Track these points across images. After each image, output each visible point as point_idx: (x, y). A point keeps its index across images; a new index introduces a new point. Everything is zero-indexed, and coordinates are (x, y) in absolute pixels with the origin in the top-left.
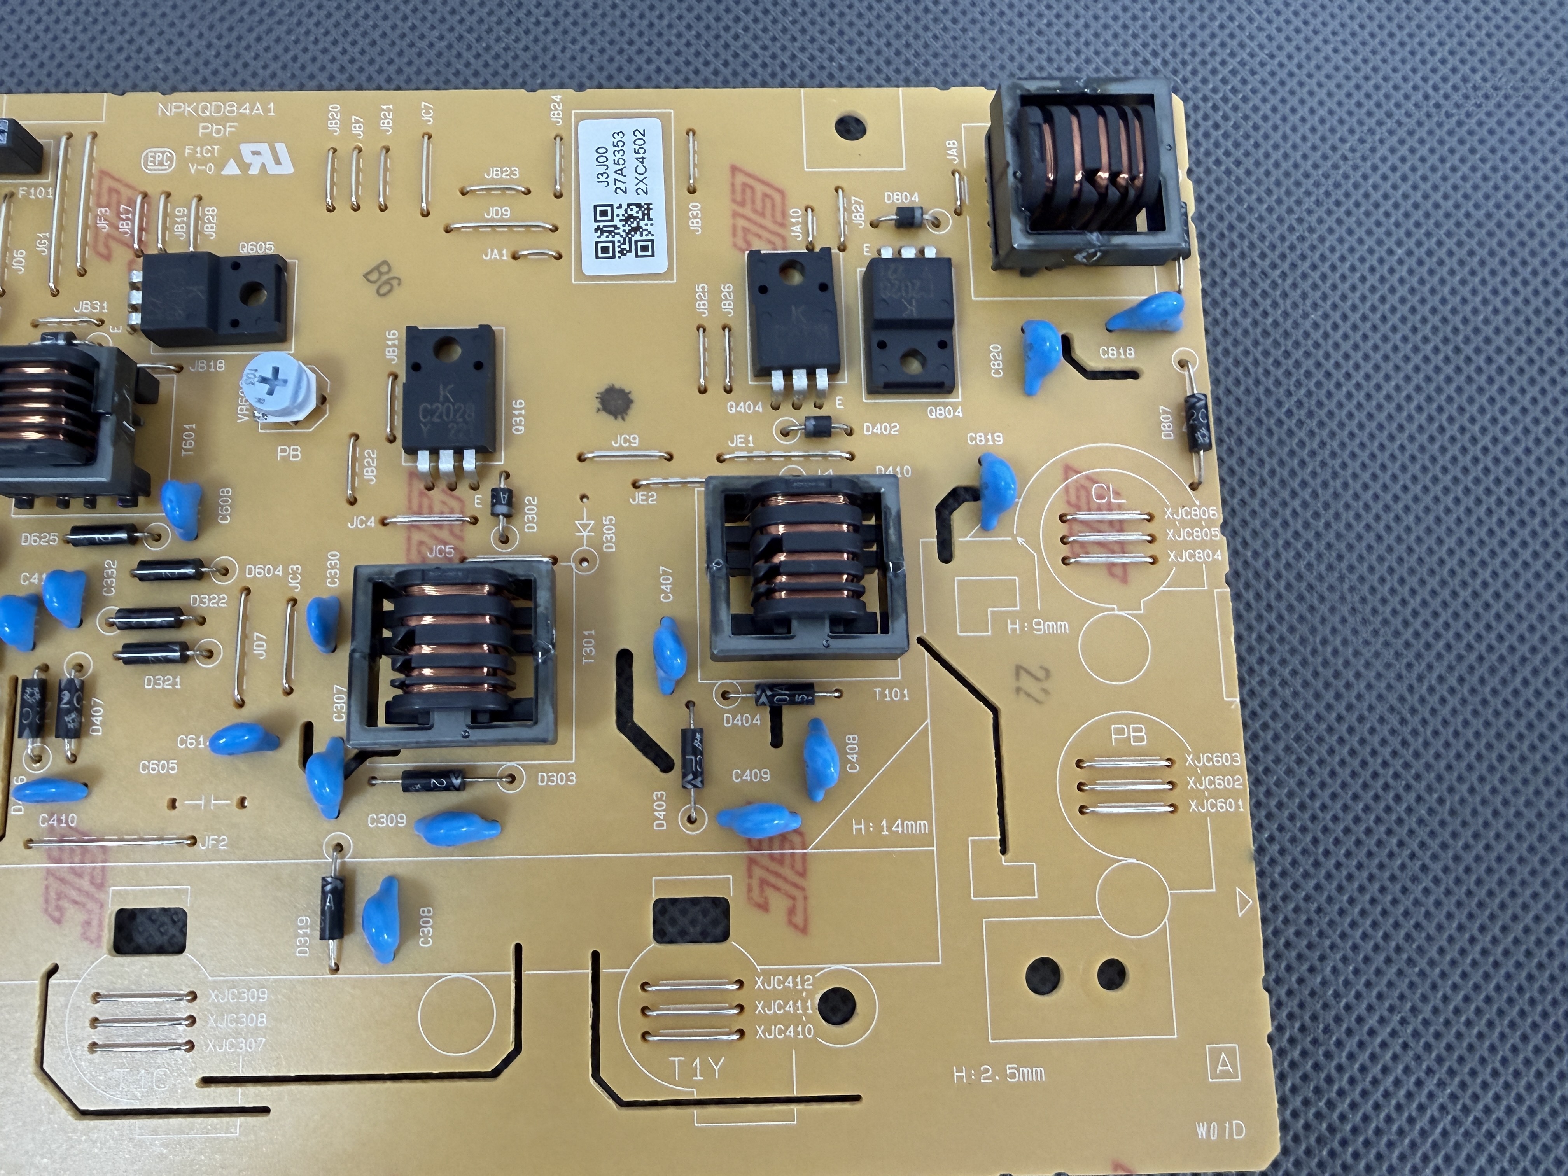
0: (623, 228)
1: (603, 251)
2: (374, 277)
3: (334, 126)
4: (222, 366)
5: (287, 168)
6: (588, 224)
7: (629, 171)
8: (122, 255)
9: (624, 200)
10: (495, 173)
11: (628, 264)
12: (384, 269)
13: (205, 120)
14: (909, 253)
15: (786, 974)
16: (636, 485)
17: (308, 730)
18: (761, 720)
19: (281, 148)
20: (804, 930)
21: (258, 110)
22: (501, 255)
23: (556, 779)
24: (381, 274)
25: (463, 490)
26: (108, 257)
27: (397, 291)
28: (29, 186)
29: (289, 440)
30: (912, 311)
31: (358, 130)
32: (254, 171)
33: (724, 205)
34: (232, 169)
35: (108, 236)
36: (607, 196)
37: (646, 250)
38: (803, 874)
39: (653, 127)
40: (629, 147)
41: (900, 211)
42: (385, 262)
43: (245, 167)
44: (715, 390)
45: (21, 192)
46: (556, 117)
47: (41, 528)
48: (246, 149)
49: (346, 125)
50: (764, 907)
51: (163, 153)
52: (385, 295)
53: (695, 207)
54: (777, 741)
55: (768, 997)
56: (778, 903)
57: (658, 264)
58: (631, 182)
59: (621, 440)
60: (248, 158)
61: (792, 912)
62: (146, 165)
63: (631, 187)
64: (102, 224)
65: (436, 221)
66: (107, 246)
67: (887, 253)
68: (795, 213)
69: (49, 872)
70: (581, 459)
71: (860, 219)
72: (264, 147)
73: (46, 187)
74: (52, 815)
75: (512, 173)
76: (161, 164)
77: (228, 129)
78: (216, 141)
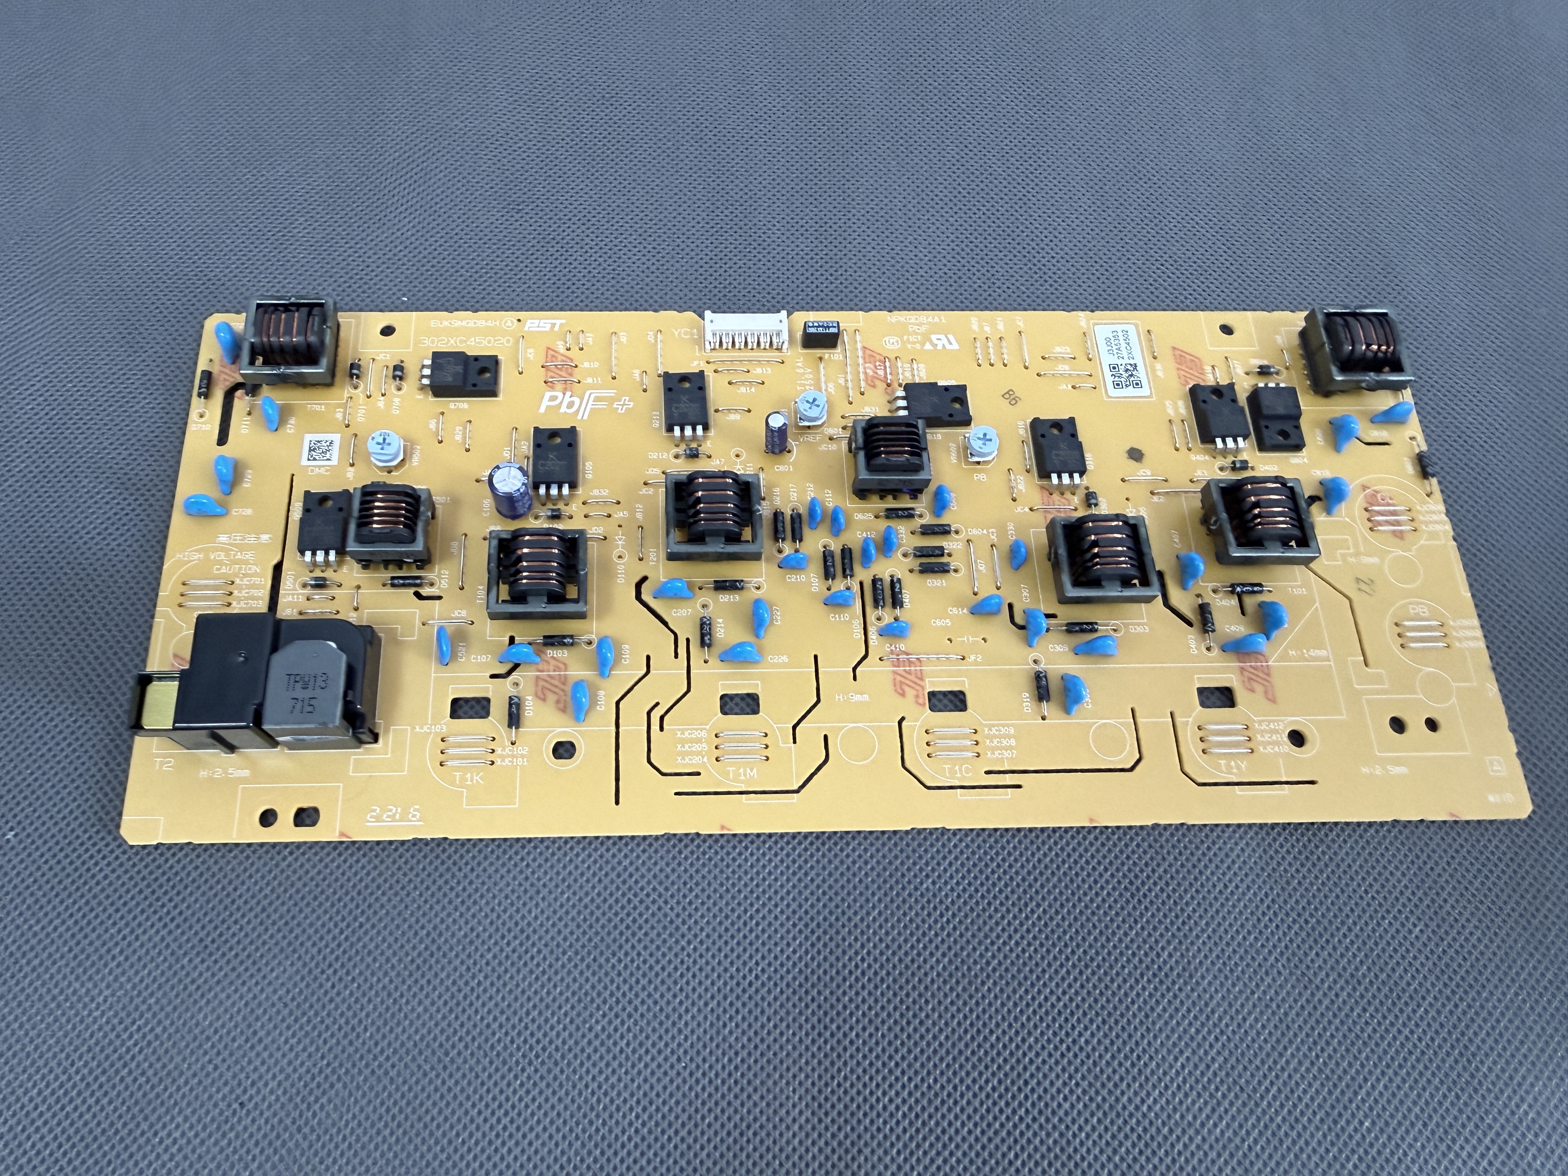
0: (1125, 375)
1: (1117, 385)
2: (1007, 396)
3: (975, 327)
4: (939, 437)
5: (955, 346)
6: (1108, 373)
7: (1123, 348)
8: (881, 386)
9: (1124, 362)
10: (1058, 349)
11: (1130, 391)
12: (1011, 393)
13: (911, 324)
14: (1272, 385)
15: (1270, 722)
16: (1152, 493)
17: (1010, 606)
18: (1234, 601)
19: (951, 337)
20: (1273, 701)
21: (937, 320)
22: (1068, 387)
23: (1139, 629)
24: (1010, 395)
25: (1068, 495)
26: (874, 386)
27: (1019, 402)
28: (832, 353)
29: (979, 472)
30: (1281, 411)
31: (987, 329)
32: (940, 347)
33: (1172, 365)
34: (928, 347)
35: (871, 377)
36: (1115, 361)
37: (1138, 385)
38: (1268, 675)
39: (1131, 329)
40: (1121, 338)
41: (1261, 367)
42: (1011, 390)
43: (934, 345)
44: (1184, 450)
45: (830, 357)
46: (1083, 323)
47: (863, 511)
48: (934, 337)
49: (981, 327)
50: (1252, 691)
51: (893, 339)
52: (1015, 405)
53: (1158, 366)
54: (1243, 613)
55: (1262, 732)
56: (1259, 688)
57: (1145, 391)
58: (1125, 353)
59: (1141, 473)
60: (936, 342)
61: (1266, 692)
62: (886, 346)
63: (1125, 355)
64: (869, 372)
65: (1032, 372)
66: (873, 382)
67: (1261, 385)
68: (1208, 369)
69: (894, 672)
70: (1123, 480)
71: (1240, 371)
72: (942, 337)
73: (841, 354)
74: (891, 645)
75: (1065, 350)
76: (892, 344)
77: (923, 328)
78: (918, 334)
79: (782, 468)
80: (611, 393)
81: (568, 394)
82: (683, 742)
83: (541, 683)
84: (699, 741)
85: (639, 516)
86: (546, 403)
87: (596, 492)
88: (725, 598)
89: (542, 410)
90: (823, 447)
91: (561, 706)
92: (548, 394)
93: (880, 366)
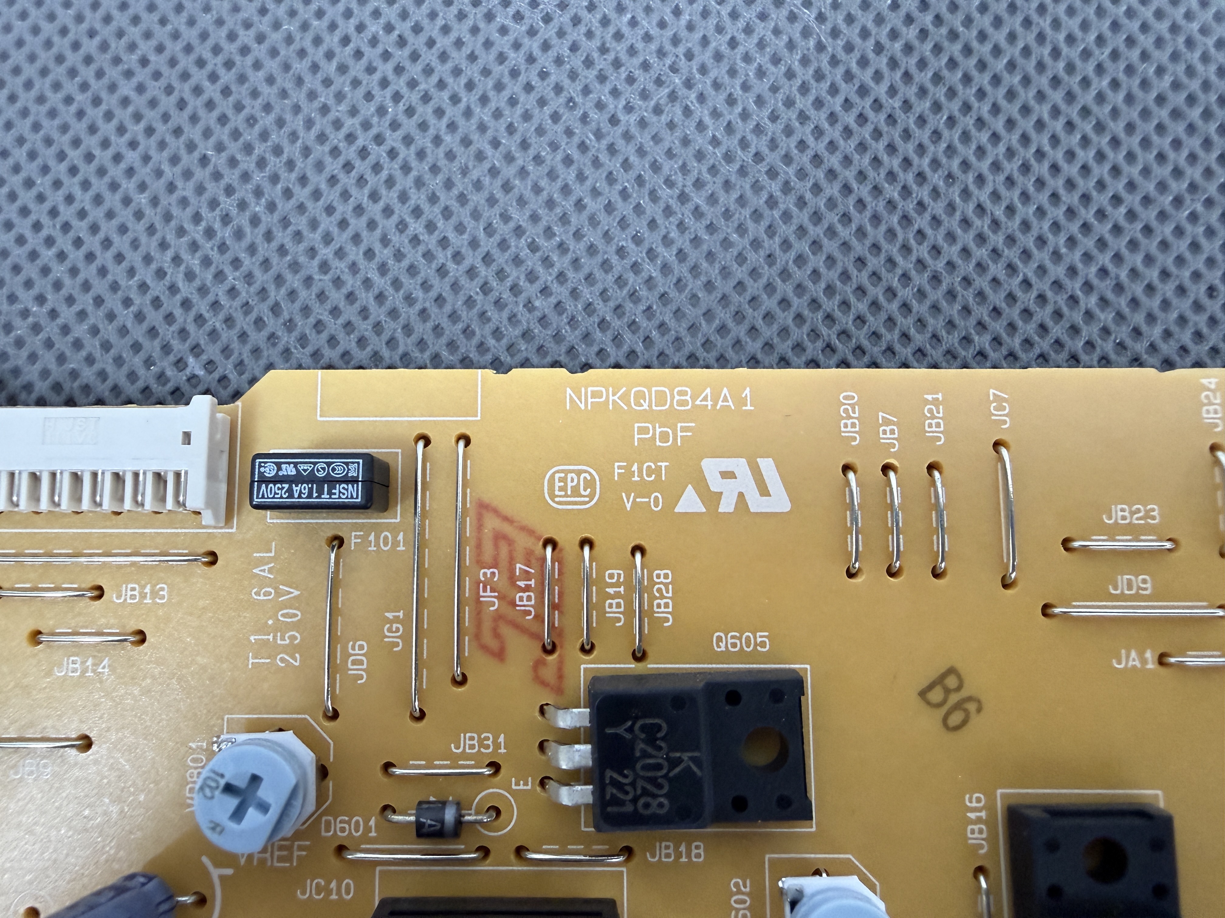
2: (936, 695)
3: (850, 430)
4: (699, 853)
5: (779, 501)
10: (1119, 515)
12: (952, 682)
13: (642, 416)
19: (767, 465)
21: (728, 401)
22: (1144, 661)
24: (947, 691)
26: (500, 655)
27: (975, 721)
28: (368, 530)
31: (889, 433)
32: (727, 506)
34: (690, 502)
42: (951, 671)
43: (711, 499)
46: (1212, 416)
48: (711, 468)
51: (579, 473)
52: (957, 728)
60: (715, 484)
62: (553, 496)
64: (488, 596)
66: (497, 635)
72: (740, 466)
73: (395, 531)
75: (1147, 516)
76: (576, 491)
77: (680, 432)
78: (659, 455)
90: (312, 891)
93: (527, 576)
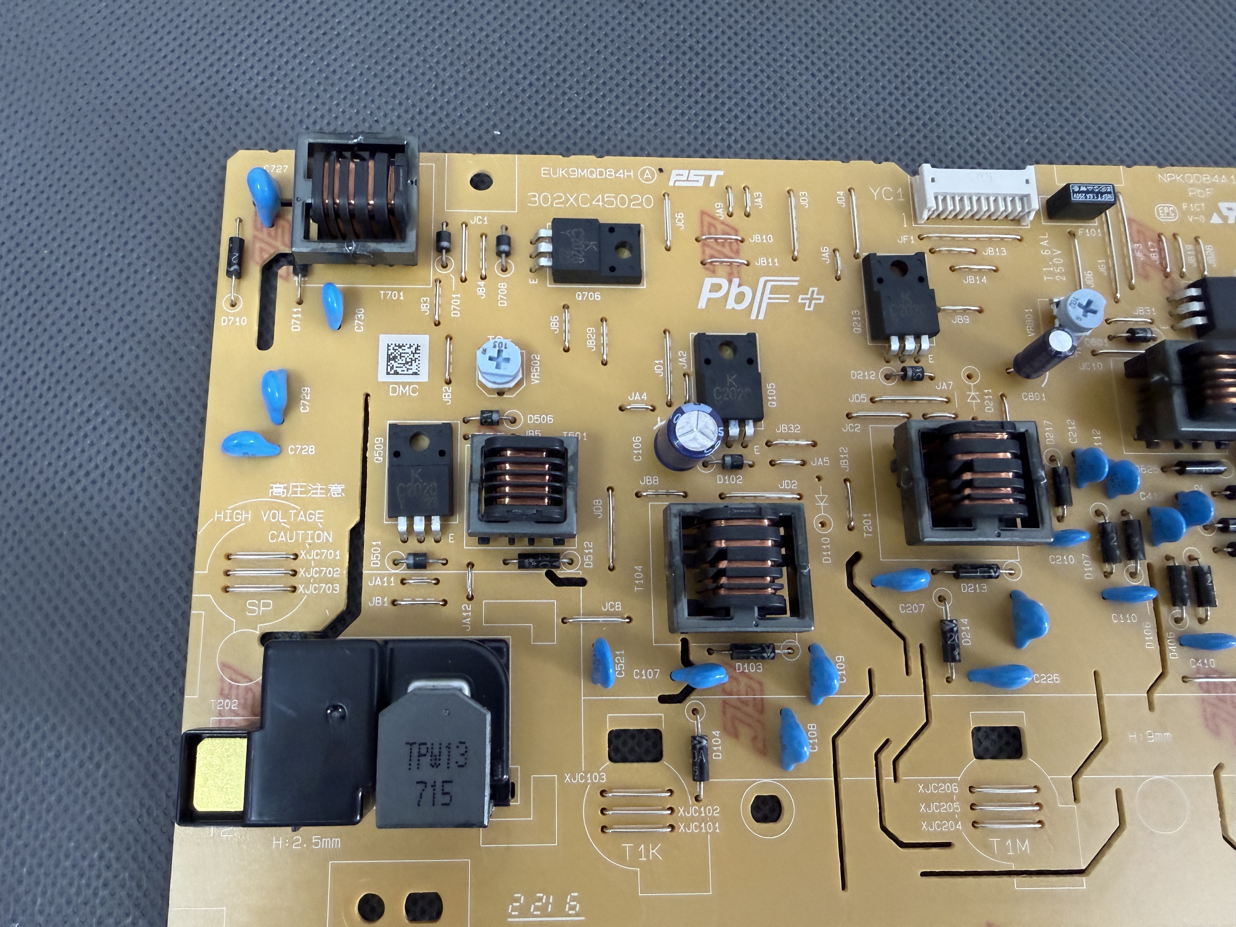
8: (1157, 277)
13: (1192, 185)
21: (1223, 180)
26: (1146, 277)
28: (1085, 228)
32: (1231, 221)
34: (1216, 219)
35: (1144, 263)
43: (1225, 218)
45: (1080, 232)
47: (1147, 461)
48: (1223, 206)
51: (1168, 207)
60: (1225, 212)
62: (1159, 216)
64: (1139, 254)
66: (1145, 270)
69: (1203, 700)
72: (1233, 205)
73: (1096, 228)
74: (1197, 660)
76: (1168, 214)
77: (1208, 192)
78: (1201, 200)
79: (1031, 397)
80: (793, 281)
81: (736, 281)
82: (928, 799)
83: (730, 711)
84: (948, 798)
85: (844, 464)
86: (706, 294)
87: (783, 428)
88: (968, 588)
89: (702, 304)
90: (1084, 367)
91: (760, 745)
92: (709, 282)
93: (1153, 247)
